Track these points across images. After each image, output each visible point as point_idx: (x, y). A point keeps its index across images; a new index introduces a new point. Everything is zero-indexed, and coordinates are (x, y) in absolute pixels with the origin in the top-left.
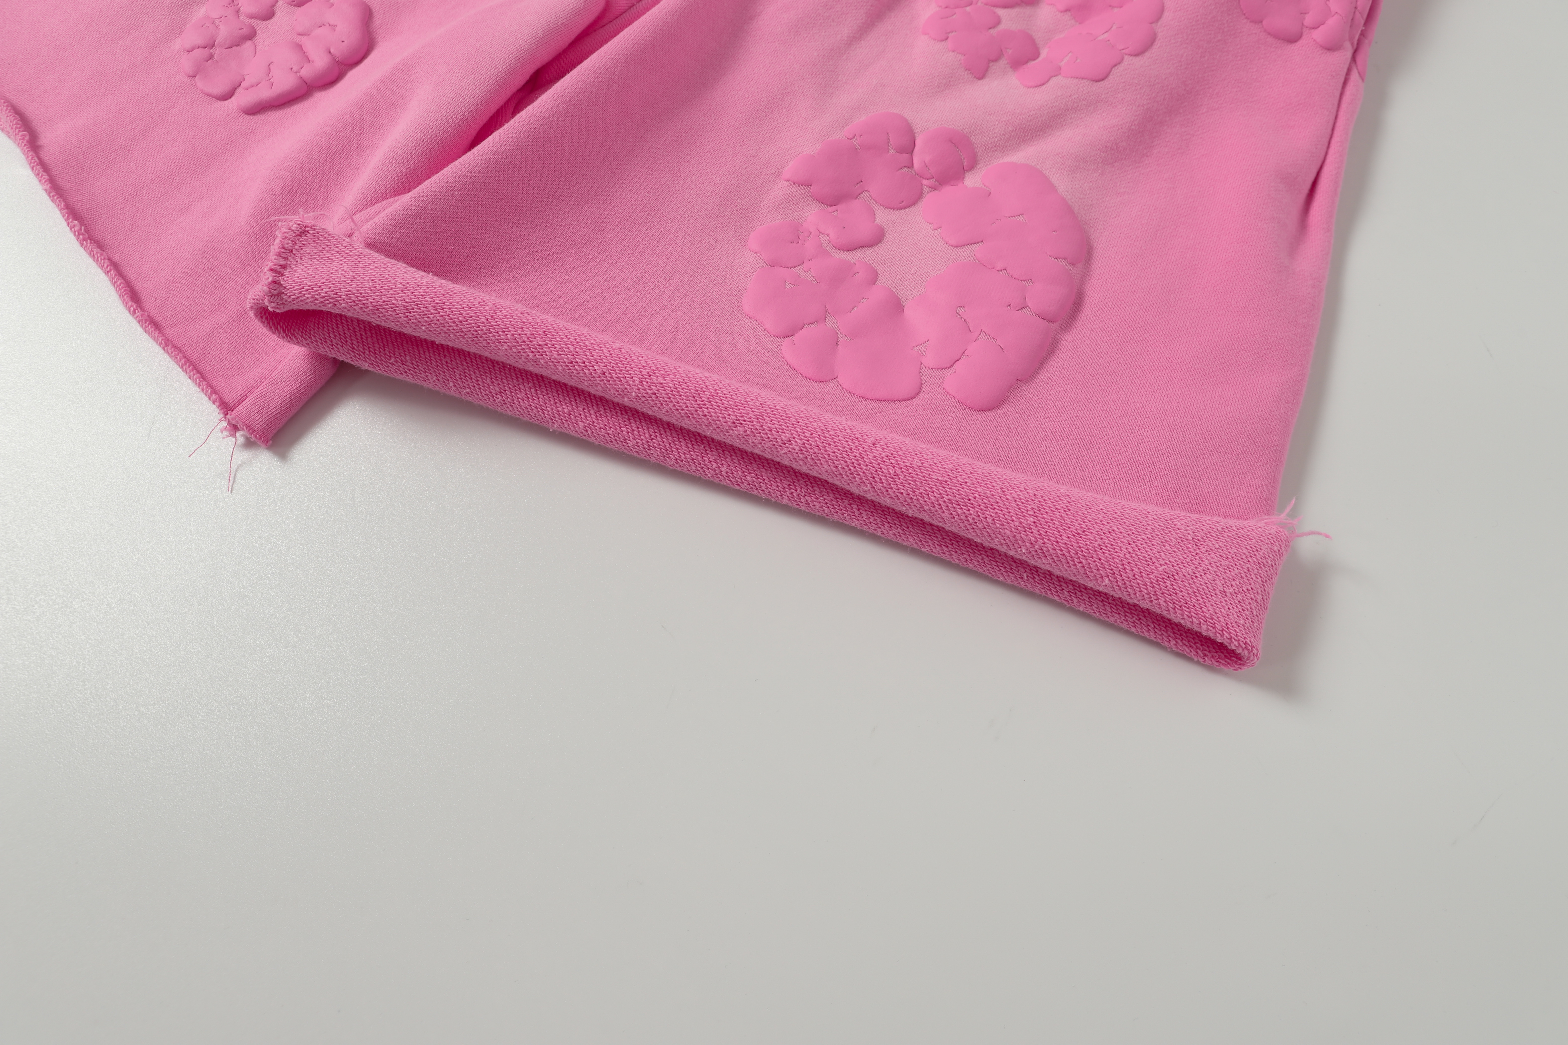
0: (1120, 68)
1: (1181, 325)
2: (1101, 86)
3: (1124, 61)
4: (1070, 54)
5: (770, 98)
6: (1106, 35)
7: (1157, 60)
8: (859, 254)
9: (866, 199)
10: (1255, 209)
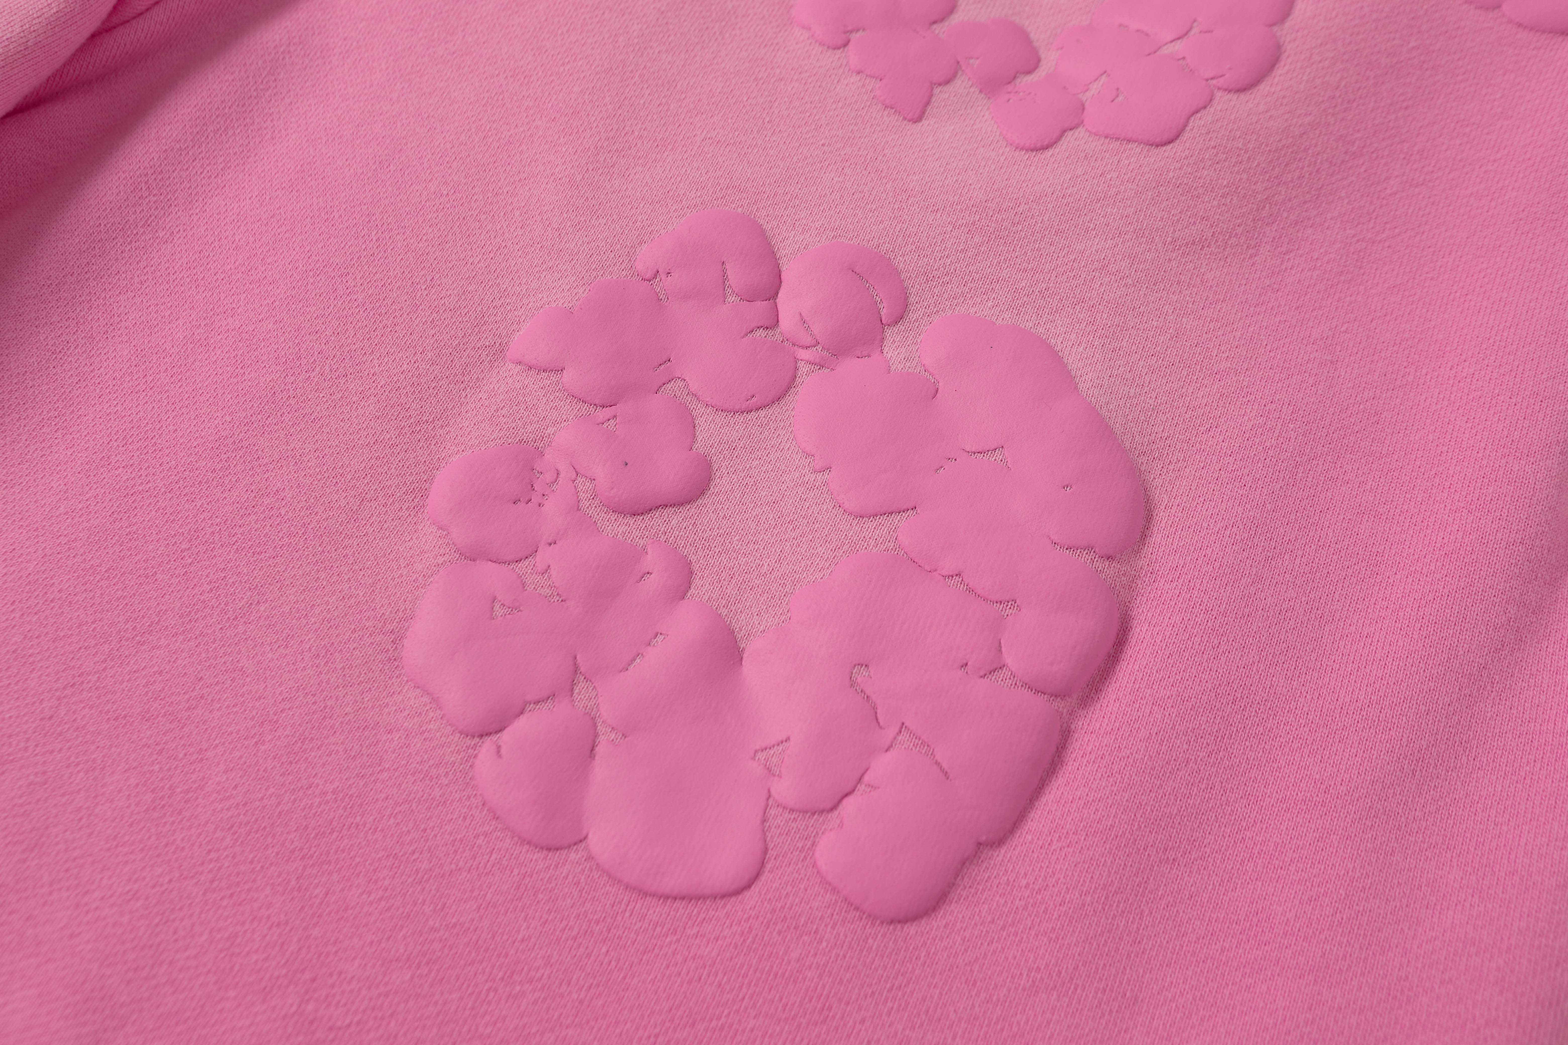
0: (1206, 118)
1: (1347, 700)
2: (1166, 154)
3: (1215, 102)
4: (1104, 78)
5: (490, 195)
6: (1178, 46)
7: (1284, 97)
8: (656, 521)
9: (678, 394)
10: (1506, 433)
